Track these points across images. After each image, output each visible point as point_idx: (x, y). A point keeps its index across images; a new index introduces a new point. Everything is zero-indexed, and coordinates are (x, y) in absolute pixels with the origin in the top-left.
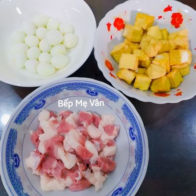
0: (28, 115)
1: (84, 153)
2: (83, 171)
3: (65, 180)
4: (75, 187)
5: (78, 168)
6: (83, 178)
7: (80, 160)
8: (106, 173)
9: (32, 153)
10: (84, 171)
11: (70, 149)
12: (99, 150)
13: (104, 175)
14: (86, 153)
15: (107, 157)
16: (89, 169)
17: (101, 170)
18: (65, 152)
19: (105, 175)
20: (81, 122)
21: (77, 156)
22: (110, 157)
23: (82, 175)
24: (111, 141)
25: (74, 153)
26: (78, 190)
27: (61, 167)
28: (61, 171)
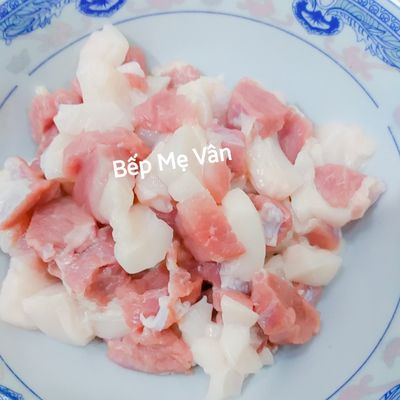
0: (47, 21)
1: (212, 230)
2: (183, 300)
3: (102, 311)
4: (128, 349)
5: (165, 284)
6: (173, 330)
7: (183, 255)
8: (270, 344)
9: (12, 163)
10: (187, 304)
11: (159, 197)
12: (273, 243)
13: (259, 350)
14: (217, 234)
15: (296, 283)
16: (210, 301)
17: (257, 325)
18: (136, 201)
19: (266, 350)
20: (236, 115)
21: (178, 236)
22: (307, 287)
23: (173, 313)
24: (331, 228)
25: (171, 218)
26: (138, 365)
27: (101, 255)
28: (95, 266)
